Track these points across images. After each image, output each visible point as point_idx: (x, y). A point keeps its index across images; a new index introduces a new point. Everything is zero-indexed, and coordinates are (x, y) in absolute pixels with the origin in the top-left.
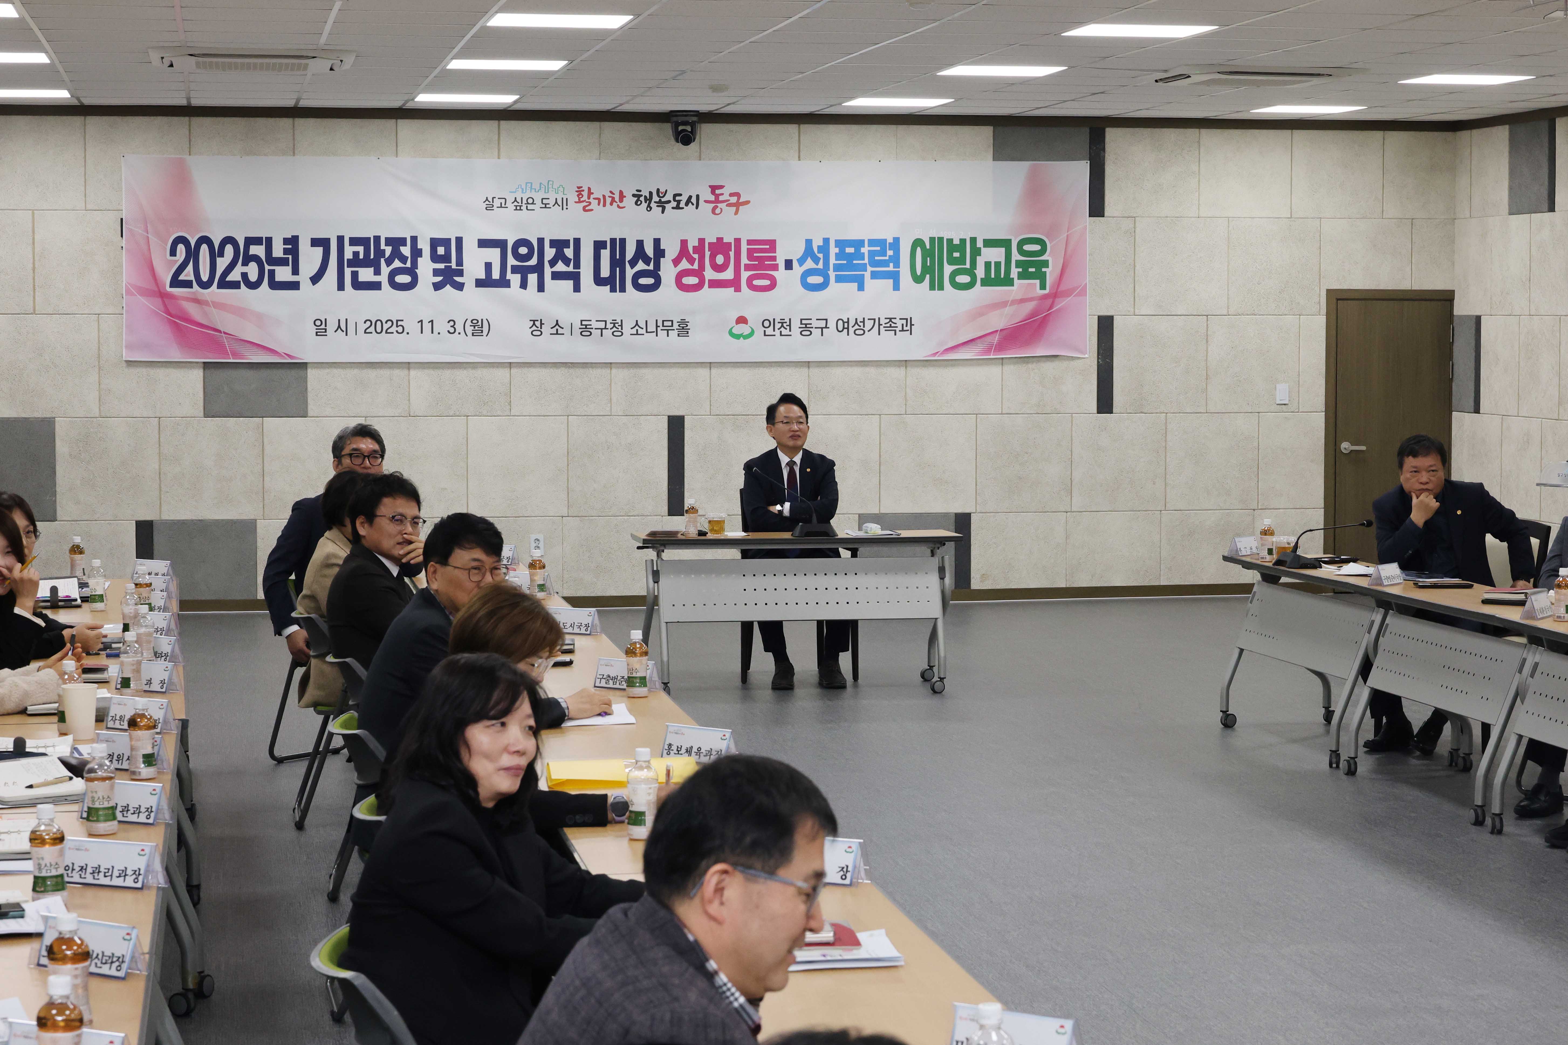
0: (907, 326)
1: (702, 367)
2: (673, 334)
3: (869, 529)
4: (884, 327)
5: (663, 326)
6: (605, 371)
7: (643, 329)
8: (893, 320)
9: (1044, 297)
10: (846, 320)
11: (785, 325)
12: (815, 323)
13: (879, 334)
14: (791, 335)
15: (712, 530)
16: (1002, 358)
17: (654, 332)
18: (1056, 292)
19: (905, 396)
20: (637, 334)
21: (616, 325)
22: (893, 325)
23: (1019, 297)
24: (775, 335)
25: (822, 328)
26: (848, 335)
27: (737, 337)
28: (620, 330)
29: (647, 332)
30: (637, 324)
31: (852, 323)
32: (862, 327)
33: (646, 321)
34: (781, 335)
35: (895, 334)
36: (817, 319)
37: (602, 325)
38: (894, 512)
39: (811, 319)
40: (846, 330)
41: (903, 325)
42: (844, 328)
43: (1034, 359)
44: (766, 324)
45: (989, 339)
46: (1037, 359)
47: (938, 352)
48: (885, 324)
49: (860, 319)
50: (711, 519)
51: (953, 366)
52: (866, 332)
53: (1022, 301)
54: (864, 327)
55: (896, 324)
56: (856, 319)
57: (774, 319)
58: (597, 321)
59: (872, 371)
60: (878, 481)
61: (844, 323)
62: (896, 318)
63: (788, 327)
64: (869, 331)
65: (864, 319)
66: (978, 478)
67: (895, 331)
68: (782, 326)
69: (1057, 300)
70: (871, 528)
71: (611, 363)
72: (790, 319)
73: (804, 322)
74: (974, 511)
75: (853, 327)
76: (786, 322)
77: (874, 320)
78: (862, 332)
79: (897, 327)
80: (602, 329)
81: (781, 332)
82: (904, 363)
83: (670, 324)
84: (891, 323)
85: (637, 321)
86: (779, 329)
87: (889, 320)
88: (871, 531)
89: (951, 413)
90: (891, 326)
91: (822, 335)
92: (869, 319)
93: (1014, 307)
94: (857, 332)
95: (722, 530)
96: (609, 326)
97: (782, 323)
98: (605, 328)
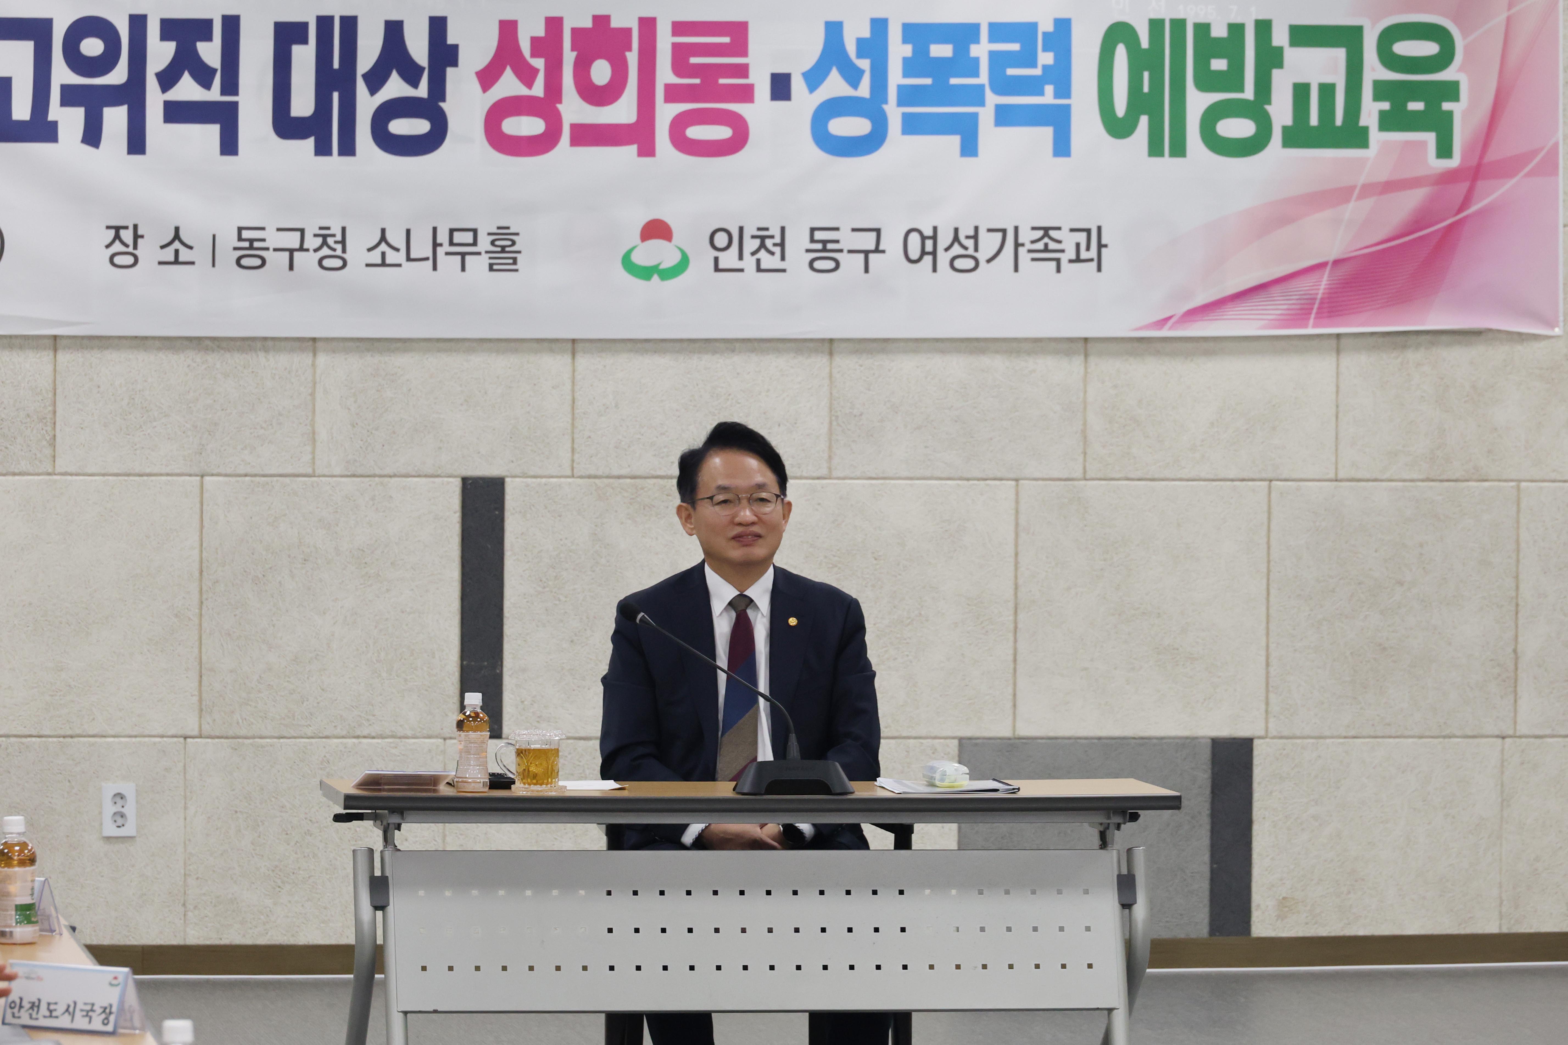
0: (1088, 248)
1: (551, 350)
2: (478, 264)
3: (937, 776)
4: (1030, 251)
5: (451, 243)
6: (301, 360)
7: (397, 250)
8: (1052, 233)
9: (1448, 178)
10: (928, 232)
11: (769, 243)
12: (848, 240)
13: (1016, 269)
14: (784, 271)
15: (528, 776)
16: (1338, 336)
17: (427, 259)
18: (1479, 166)
19: (1084, 432)
20: (383, 264)
21: (330, 241)
22: (1052, 246)
23: (1383, 176)
24: (742, 270)
25: (866, 253)
26: (935, 270)
27: (645, 273)
28: (339, 252)
29: (409, 259)
30: (383, 238)
31: (944, 239)
32: (971, 252)
33: (408, 232)
34: (759, 269)
35: (1058, 270)
36: (854, 230)
37: (292, 241)
38: (1052, 734)
39: (837, 229)
40: (928, 259)
41: (1078, 245)
42: (923, 253)
43: (1422, 338)
44: (721, 240)
45: (1304, 285)
46: (1428, 337)
47: (1170, 318)
48: (1033, 242)
49: (966, 230)
50: (524, 747)
51: (1208, 353)
52: (982, 263)
53: (1390, 187)
54: (976, 249)
55: (1059, 242)
56: (956, 230)
57: (741, 229)
58: (279, 230)
59: (997, 363)
60: (1011, 652)
61: (924, 238)
62: (1059, 229)
63: (777, 250)
64: (989, 261)
65: (976, 229)
66: (1272, 646)
67: (1058, 260)
68: (763, 246)
69: (1480, 184)
70: (944, 774)
71: (314, 340)
72: (783, 229)
73: (818, 235)
74: (1262, 733)
75: (947, 250)
76: (772, 237)
77: (1004, 231)
78: (970, 263)
79: (1063, 251)
80: (291, 251)
81: (758, 261)
82: (1081, 345)
83: (468, 237)
84: (1046, 240)
85: (383, 231)
86: (753, 254)
87: (1040, 233)
88: (942, 780)
89: (1203, 475)
90: (1046, 249)
91: (867, 270)
92: (989, 230)
93: (1369, 202)
94: (958, 263)
95: (551, 774)
96: (312, 242)
97: (763, 238)
98: (302, 249)
